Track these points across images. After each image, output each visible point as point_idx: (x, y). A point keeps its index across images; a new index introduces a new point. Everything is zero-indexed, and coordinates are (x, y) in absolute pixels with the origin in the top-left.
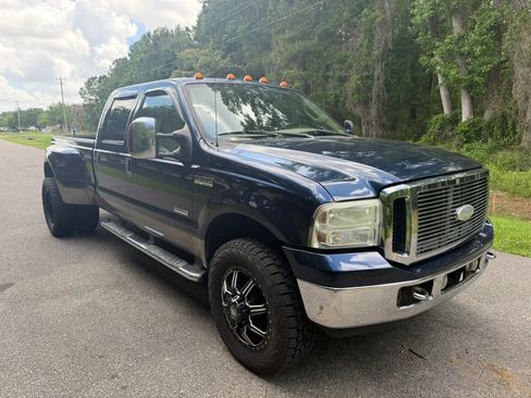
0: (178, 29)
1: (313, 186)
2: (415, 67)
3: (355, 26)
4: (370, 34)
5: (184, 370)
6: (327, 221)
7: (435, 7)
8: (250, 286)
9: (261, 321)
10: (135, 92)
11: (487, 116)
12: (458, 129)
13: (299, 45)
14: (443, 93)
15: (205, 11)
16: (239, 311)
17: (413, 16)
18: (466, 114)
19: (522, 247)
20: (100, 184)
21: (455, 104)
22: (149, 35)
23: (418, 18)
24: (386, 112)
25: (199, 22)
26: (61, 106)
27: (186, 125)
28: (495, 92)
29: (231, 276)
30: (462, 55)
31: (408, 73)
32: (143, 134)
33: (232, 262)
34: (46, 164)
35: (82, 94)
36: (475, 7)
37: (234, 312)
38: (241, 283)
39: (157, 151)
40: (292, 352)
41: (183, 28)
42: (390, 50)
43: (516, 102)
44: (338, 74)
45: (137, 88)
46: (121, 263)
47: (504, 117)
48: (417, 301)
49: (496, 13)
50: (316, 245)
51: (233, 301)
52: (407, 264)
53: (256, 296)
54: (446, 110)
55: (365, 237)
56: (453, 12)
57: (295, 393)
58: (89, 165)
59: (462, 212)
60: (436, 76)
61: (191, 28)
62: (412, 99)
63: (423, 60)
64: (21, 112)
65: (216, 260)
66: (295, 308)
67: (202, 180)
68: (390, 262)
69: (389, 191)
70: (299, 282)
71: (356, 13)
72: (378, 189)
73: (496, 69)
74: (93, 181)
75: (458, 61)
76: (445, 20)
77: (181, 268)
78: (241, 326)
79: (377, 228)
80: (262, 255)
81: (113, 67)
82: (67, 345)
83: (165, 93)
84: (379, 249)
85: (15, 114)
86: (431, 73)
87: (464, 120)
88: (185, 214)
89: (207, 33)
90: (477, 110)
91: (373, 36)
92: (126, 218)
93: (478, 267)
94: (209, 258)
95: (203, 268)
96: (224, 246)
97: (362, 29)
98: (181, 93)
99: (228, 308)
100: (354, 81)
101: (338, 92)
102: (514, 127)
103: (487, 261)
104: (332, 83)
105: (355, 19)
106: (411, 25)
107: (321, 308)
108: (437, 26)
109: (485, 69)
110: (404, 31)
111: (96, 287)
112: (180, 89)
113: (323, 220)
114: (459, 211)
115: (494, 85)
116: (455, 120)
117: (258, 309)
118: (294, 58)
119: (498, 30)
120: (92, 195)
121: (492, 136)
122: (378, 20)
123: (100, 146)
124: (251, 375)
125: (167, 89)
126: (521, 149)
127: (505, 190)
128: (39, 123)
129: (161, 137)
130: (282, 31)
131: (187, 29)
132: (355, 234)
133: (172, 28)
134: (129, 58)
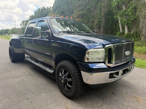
0: (48, 7)
1: (86, 45)
2: (113, 19)
3: (96, 7)
4: (100, 9)
5: (48, 97)
6: (90, 54)
7: (118, 2)
8: (67, 73)
9: (70, 83)
10: (35, 21)
11: (132, 32)
12: (124, 36)
13: (81, 12)
14: (120, 26)
15: (55, 3)
16: (64, 80)
17: (112, 5)
18: (126, 31)
19: (142, 66)
20: (25, 47)
21: (123, 29)
22: (40, 9)
23: (113, 5)
24: (105, 31)
25: (54, 5)
26: (15, 28)
27: (50, 29)
28: (134, 26)
29: (62, 71)
30: (125, 15)
31: (111, 20)
32: (37, 31)
33: (62, 67)
34: (10, 42)
35: (21, 25)
36: (129, 2)
37: (63, 81)
38: (65, 73)
39: (41, 36)
40: (79, 92)
41: (49, 7)
42: (106, 14)
43: (140, 28)
44: (92, 20)
45: (36, 20)
46: (31, 69)
47: (137, 33)
48: (114, 77)
49: (135, 4)
50: (86, 61)
51: (63, 78)
52: (112, 67)
53: (69, 76)
54: (121, 31)
55: (100, 59)
56: (123, 3)
57: (80, 103)
58: (22, 43)
59: (127, 53)
60: (118, 21)
61: (51, 7)
62: (112, 27)
63: (115, 17)
64: (4, 30)
65: (58, 67)
66: (80, 79)
67: (54, 44)
68: (107, 66)
69: (107, 46)
70: (81, 72)
71: (97, 4)
72: (104, 46)
73: (135, 19)
74: (23, 46)
75: (124, 17)
76: (121, 6)
77: (48, 70)
78: (65, 85)
79: (103, 57)
80: (71, 65)
81: (30, 18)
82: (15, 91)
83: (44, 21)
84: (104, 62)
85: (2, 31)
86: (117, 20)
87: (126, 33)
88: (49, 54)
89: (56, 9)
90: (129, 30)
91: (101, 10)
92: (32, 56)
93: (131, 69)
94: (56, 66)
95: (54, 69)
96: (60, 63)
97: (98, 8)
98: (49, 21)
99: (61, 80)
100: (96, 22)
101: (92, 25)
102: (139, 35)
103: (133, 68)
104: (90, 23)
105: (97, 5)
106: (112, 7)
107: (88, 79)
108: (119, 8)
109: (132, 19)
110: (110, 9)
111: (24, 75)
112: (48, 20)
113: (88, 54)
114: (126, 53)
115: (134, 24)
116: (123, 33)
117: (70, 80)
118: (80, 16)
119: (135, 9)
120: (23, 50)
121: (133, 37)
122: (103, 6)
123: (25, 36)
124: (68, 99)
125: (44, 20)
126: (141, 41)
127: (137, 52)
128: (8, 33)
129: (42, 32)
130: (76, 8)
131: (50, 7)
132: (97, 58)
133: (46, 7)
134: (34, 15)
